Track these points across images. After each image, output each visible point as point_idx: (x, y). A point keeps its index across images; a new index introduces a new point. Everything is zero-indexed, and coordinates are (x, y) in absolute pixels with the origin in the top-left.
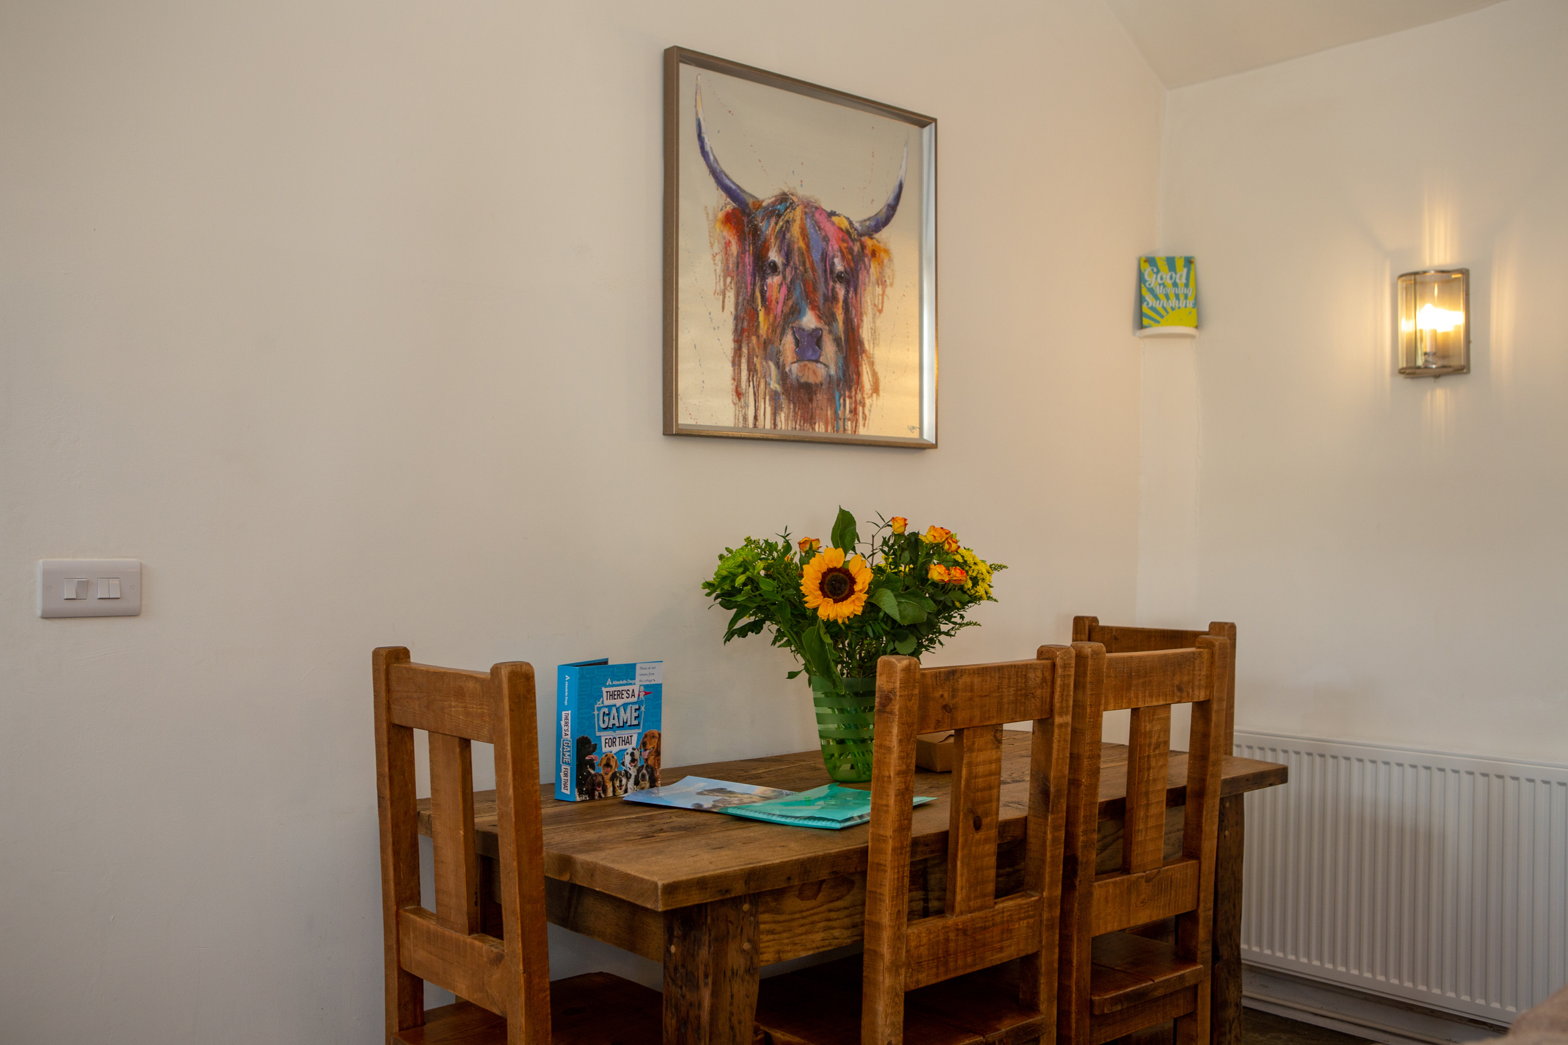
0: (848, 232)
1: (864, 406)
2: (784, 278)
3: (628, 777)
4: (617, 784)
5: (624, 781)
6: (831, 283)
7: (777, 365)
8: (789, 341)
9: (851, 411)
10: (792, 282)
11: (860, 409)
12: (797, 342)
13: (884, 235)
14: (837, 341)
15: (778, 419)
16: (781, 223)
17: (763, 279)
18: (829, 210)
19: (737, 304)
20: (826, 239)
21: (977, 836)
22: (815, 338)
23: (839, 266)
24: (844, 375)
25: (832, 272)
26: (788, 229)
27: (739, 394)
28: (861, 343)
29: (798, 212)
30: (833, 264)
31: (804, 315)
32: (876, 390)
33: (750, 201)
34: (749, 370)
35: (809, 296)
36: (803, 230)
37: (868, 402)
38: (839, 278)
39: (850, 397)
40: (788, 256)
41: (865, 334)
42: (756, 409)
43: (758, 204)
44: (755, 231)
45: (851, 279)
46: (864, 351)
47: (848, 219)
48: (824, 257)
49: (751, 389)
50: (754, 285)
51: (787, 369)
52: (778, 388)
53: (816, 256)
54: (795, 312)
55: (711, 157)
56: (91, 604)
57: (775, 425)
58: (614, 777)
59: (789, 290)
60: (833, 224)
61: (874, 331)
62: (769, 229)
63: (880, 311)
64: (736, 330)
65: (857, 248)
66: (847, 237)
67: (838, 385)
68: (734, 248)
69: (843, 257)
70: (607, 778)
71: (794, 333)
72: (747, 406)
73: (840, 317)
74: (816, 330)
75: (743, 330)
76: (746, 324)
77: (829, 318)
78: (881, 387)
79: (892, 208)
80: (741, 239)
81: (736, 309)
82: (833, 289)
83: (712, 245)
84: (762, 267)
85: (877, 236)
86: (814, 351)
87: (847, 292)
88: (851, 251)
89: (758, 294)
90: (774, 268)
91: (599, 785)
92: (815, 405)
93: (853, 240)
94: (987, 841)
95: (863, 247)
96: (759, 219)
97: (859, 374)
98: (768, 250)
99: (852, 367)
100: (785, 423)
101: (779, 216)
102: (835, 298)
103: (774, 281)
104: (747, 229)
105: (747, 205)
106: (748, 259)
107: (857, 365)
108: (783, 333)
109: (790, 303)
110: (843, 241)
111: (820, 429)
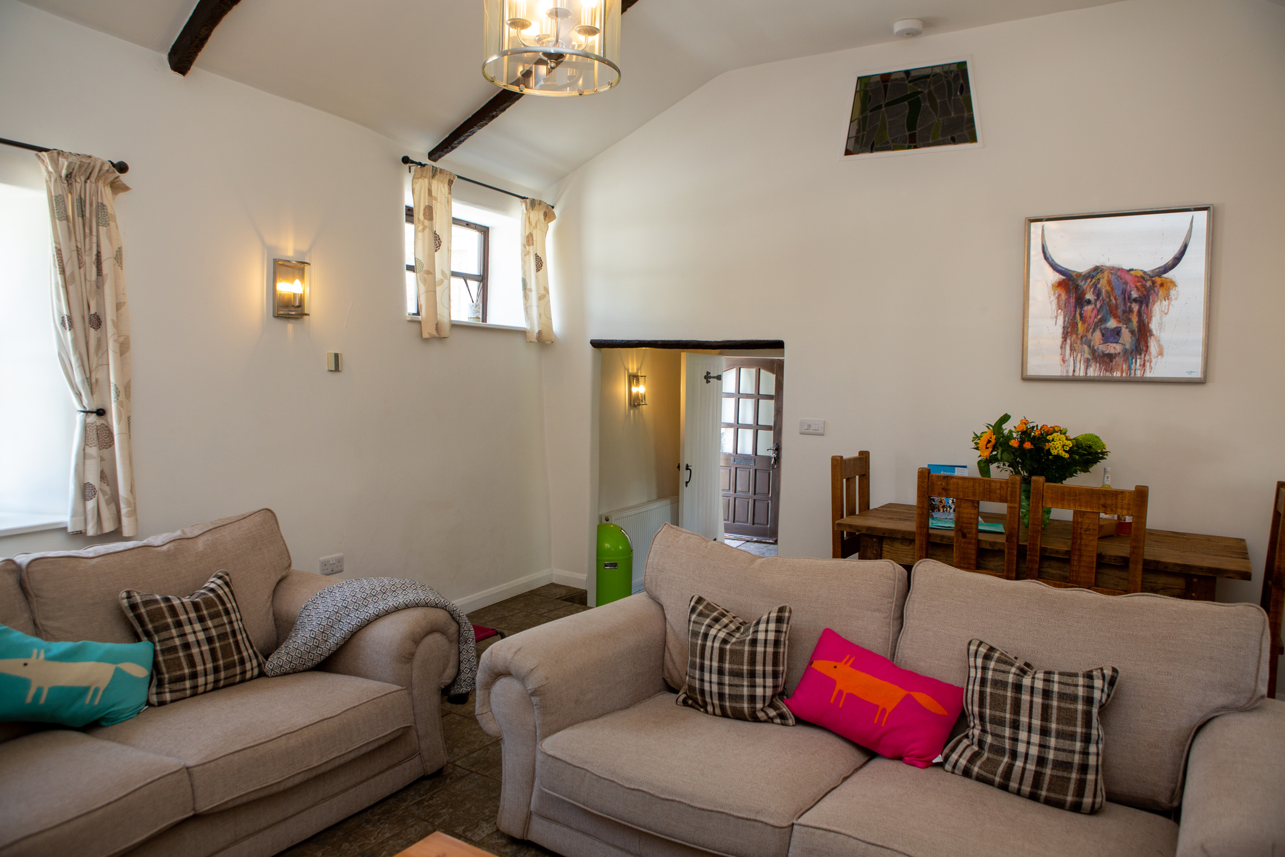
0: (1142, 277)
1: (1151, 362)
2: (1096, 305)
3: (951, 508)
4: (945, 509)
5: (948, 509)
6: (1129, 304)
7: (1089, 346)
8: (1098, 335)
9: (1140, 365)
10: (1101, 307)
11: (1148, 364)
12: (1103, 335)
13: (1169, 275)
14: (1132, 332)
15: (1088, 371)
16: (1094, 281)
17: (1082, 308)
18: (1128, 269)
19: (1064, 321)
20: (1126, 283)
21: (964, 540)
22: (1117, 332)
23: (1135, 294)
24: (1136, 348)
25: (1129, 298)
26: (1099, 283)
27: (1064, 361)
28: (1150, 331)
29: (1106, 274)
30: (1131, 294)
31: (1109, 321)
32: (1161, 353)
33: (1074, 274)
34: (1071, 350)
35: (1113, 312)
36: (1109, 282)
37: (1154, 360)
38: (1135, 300)
39: (1141, 359)
40: (1098, 294)
41: (1154, 326)
42: (1074, 367)
43: (1079, 275)
44: (1077, 287)
45: (1145, 300)
46: (1151, 335)
47: (1141, 271)
48: (1124, 292)
49: (1072, 358)
50: (1076, 311)
51: (1096, 348)
52: (1089, 357)
53: (1118, 292)
54: (1103, 320)
55: (1050, 259)
56: (811, 431)
57: (1086, 373)
58: (943, 507)
59: (1098, 311)
60: (1131, 275)
61: (1161, 324)
62: (1084, 285)
63: (1166, 314)
64: (1063, 333)
65: (1149, 284)
66: (1142, 280)
67: (1131, 353)
68: (1064, 297)
69: (1138, 289)
70: (940, 506)
71: (1101, 331)
72: (1069, 366)
73: (1135, 320)
74: (1117, 328)
75: (1067, 333)
76: (1069, 330)
77: (1128, 321)
78: (1165, 352)
79: (1177, 260)
80: (1068, 291)
81: (1064, 323)
82: (1130, 307)
83: (1050, 297)
84: (1080, 302)
85: (1165, 276)
86: (1114, 338)
87: (1141, 307)
88: (1144, 286)
89: (1078, 316)
90: (1089, 302)
91: (936, 508)
92: (1114, 363)
93: (1146, 281)
94: (970, 543)
95: (1154, 283)
96: (1079, 281)
97: (1147, 347)
98: (1085, 294)
99: (1142, 343)
100: (1093, 372)
101: (1093, 277)
102: (1131, 311)
103: (1088, 308)
104: (1071, 287)
105: (1072, 276)
106: (1073, 300)
107: (1146, 342)
108: (1094, 331)
109: (1099, 317)
110: (1138, 282)
111: (1117, 374)
